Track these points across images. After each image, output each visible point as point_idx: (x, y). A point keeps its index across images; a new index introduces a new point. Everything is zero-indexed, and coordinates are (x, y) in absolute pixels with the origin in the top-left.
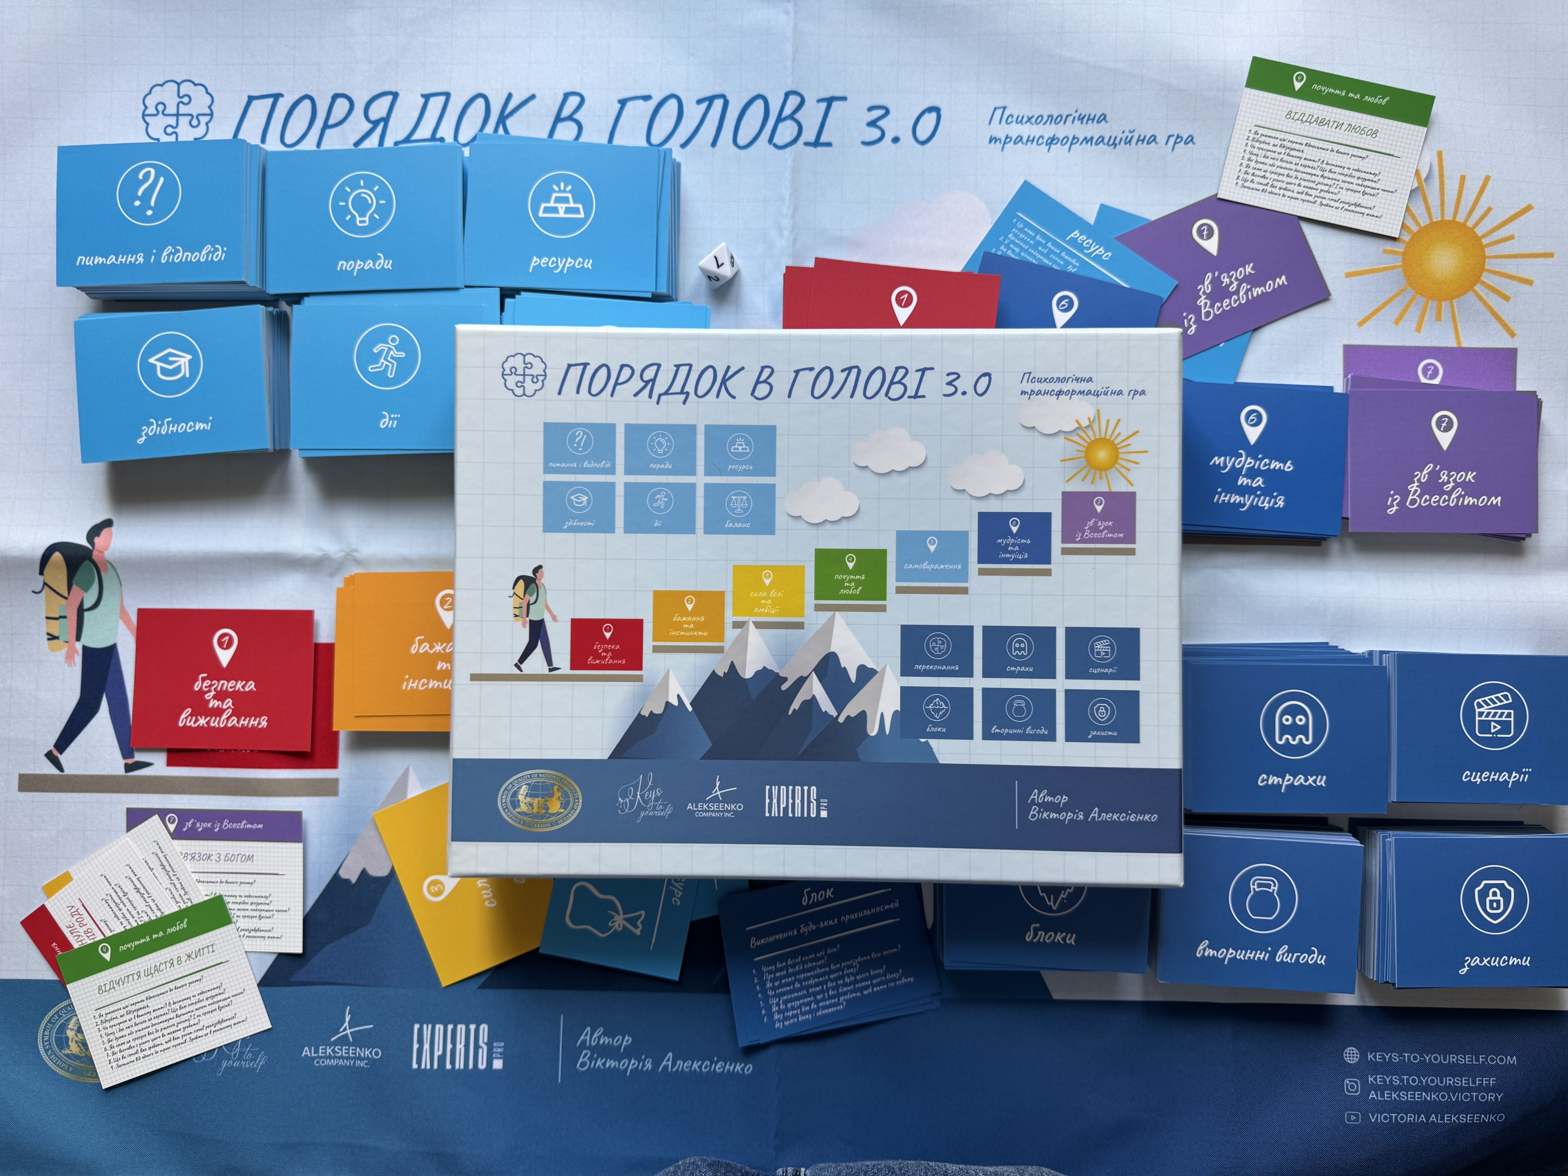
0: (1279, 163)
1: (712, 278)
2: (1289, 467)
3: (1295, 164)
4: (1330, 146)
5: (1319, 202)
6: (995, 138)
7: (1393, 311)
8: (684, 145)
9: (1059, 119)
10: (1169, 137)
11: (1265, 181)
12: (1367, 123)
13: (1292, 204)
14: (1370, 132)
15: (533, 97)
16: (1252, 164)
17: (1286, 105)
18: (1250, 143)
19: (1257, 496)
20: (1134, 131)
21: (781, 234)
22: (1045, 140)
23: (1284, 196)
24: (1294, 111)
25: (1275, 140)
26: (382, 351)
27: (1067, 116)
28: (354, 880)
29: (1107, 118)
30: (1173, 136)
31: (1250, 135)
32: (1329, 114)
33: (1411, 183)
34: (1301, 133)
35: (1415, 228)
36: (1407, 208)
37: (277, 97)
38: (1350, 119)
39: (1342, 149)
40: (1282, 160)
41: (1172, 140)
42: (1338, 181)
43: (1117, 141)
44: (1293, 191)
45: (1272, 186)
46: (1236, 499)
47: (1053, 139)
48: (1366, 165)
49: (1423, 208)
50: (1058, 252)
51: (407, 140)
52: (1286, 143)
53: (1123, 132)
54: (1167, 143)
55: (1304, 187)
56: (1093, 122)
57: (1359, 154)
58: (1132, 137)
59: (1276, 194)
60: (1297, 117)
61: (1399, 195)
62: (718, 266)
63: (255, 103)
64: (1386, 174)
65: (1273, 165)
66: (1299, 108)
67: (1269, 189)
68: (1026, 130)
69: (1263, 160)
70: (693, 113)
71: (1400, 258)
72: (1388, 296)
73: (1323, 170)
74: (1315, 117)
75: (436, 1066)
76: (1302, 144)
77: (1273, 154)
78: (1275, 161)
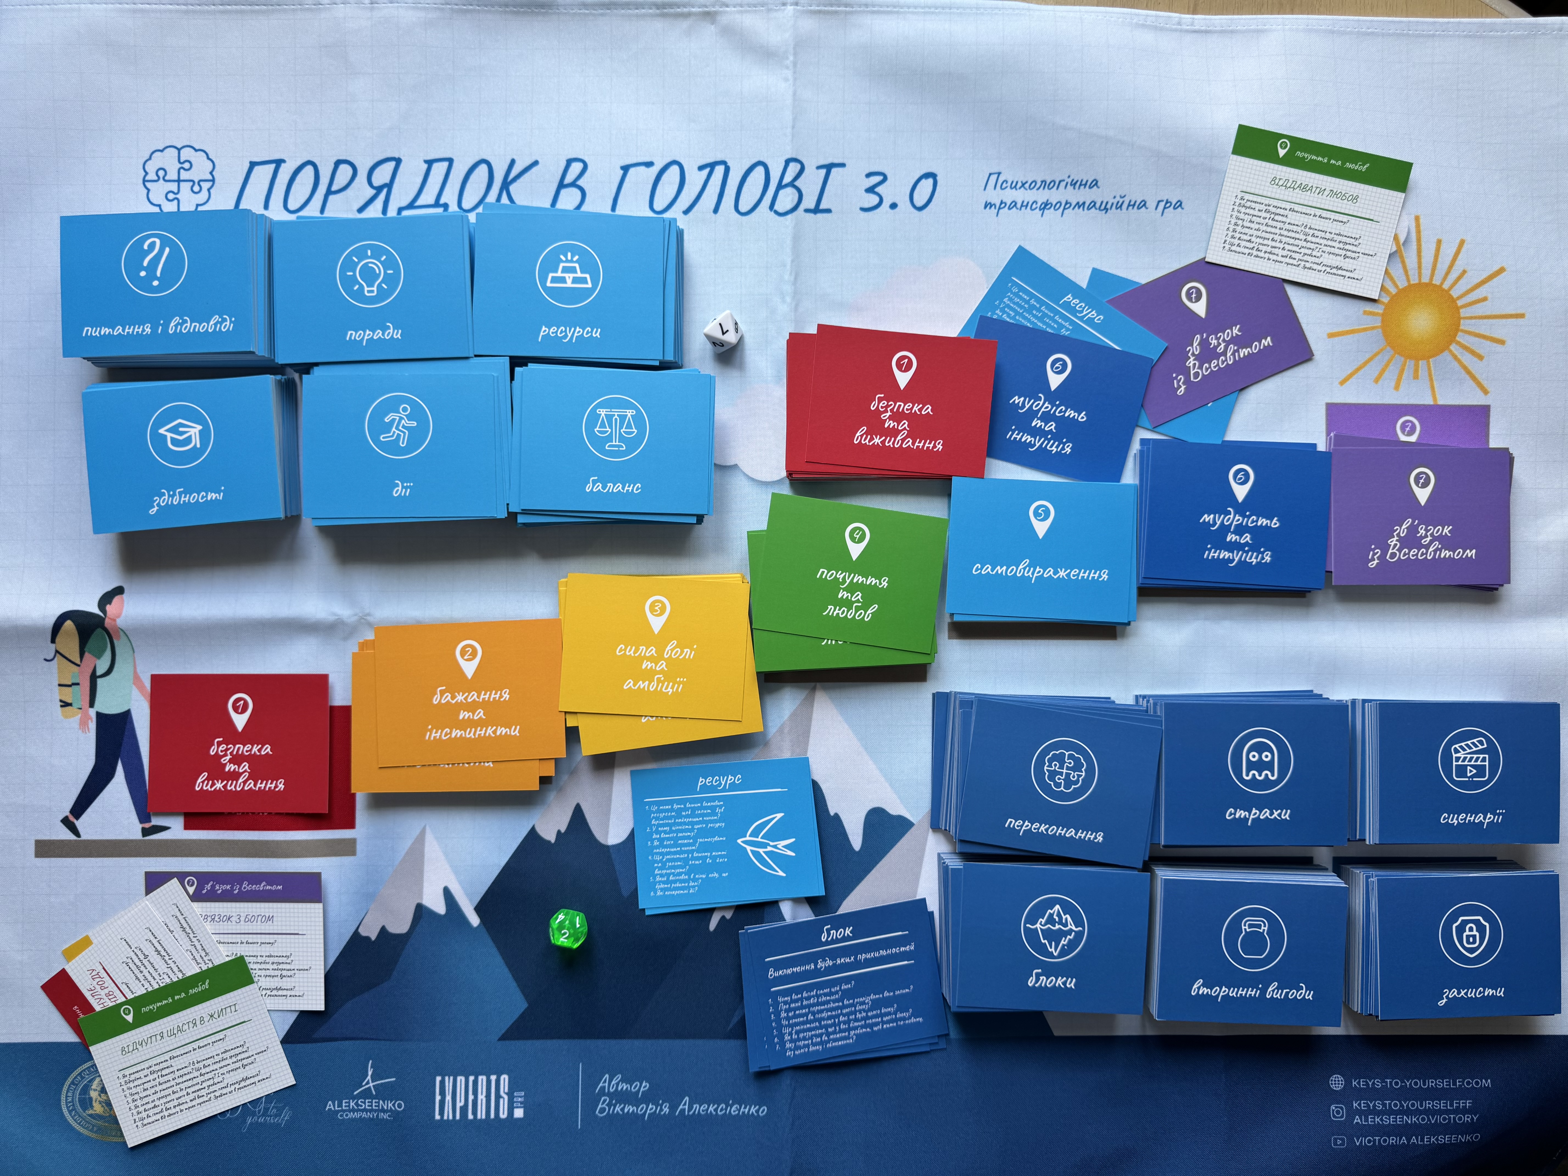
0: (1265, 228)
1: (716, 343)
2: (1275, 523)
3: (1280, 229)
4: (1312, 211)
5: (1302, 265)
6: (990, 203)
7: (1373, 369)
8: (686, 212)
9: (1052, 184)
10: (1159, 202)
11: (1251, 245)
12: (1348, 189)
13: (1277, 267)
14: (1351, 197)
15: (536, 163)
16: (1239, 229)
17: (1271, 171)
18: (1236, 208)
19: (1244, 551)
20: (1125, 196)
21: (784, 301)
22: (1039, 205)
23: (1269, 259)
24: (1278, 177)
25: (1261, 205)
26: (394, 420)
27: (1060, 182)
28: (373, 938)
29: (1099, 184)
30: (1163, 201)
31: (1236, 200)
32: (1312, 181)
33: (1390, 247)
34: (1286, 198)
35: (1393, 291)
36: (1387, 272)
37: (279, 163)
38: (1332, 185)
39: (1325, 214)
40: (1267, 225)
41: (1162, 205)
42: (1321, 244)
43: (1109, 206)
44: (1277, 255)
45: (1258, 250)
46: (1225, 554)
47: (1046, 204)
48: (1347, 229)
49: (1401, 271)
50: (1052, 315)
51: (411, 206)
52: (1271, 208)
53: (1115, 197)
54: (1156, 208)
55: (1288, 250)
56: (1085, 187)
57: (1340, 219)
58: (1123, 202)
59: (1261, 258)
60: (1280, 183)
61: (1378, 259)
62: (723, 333)
63: (257, 169)
64: (1366, 238)
65: (1258, 230)
66: (1283, 174)
67: (1255, 253)
68: (1020, 195)
69: (1249, 225)
70: (695, 179)
71: (1379, 319)
72: (1368, 356)
73: (1306, 234)
74: (1299, 183)
75: (458, 1117)
76: (1286, 210)
77: (1258, 218)
78: (1260, 226)
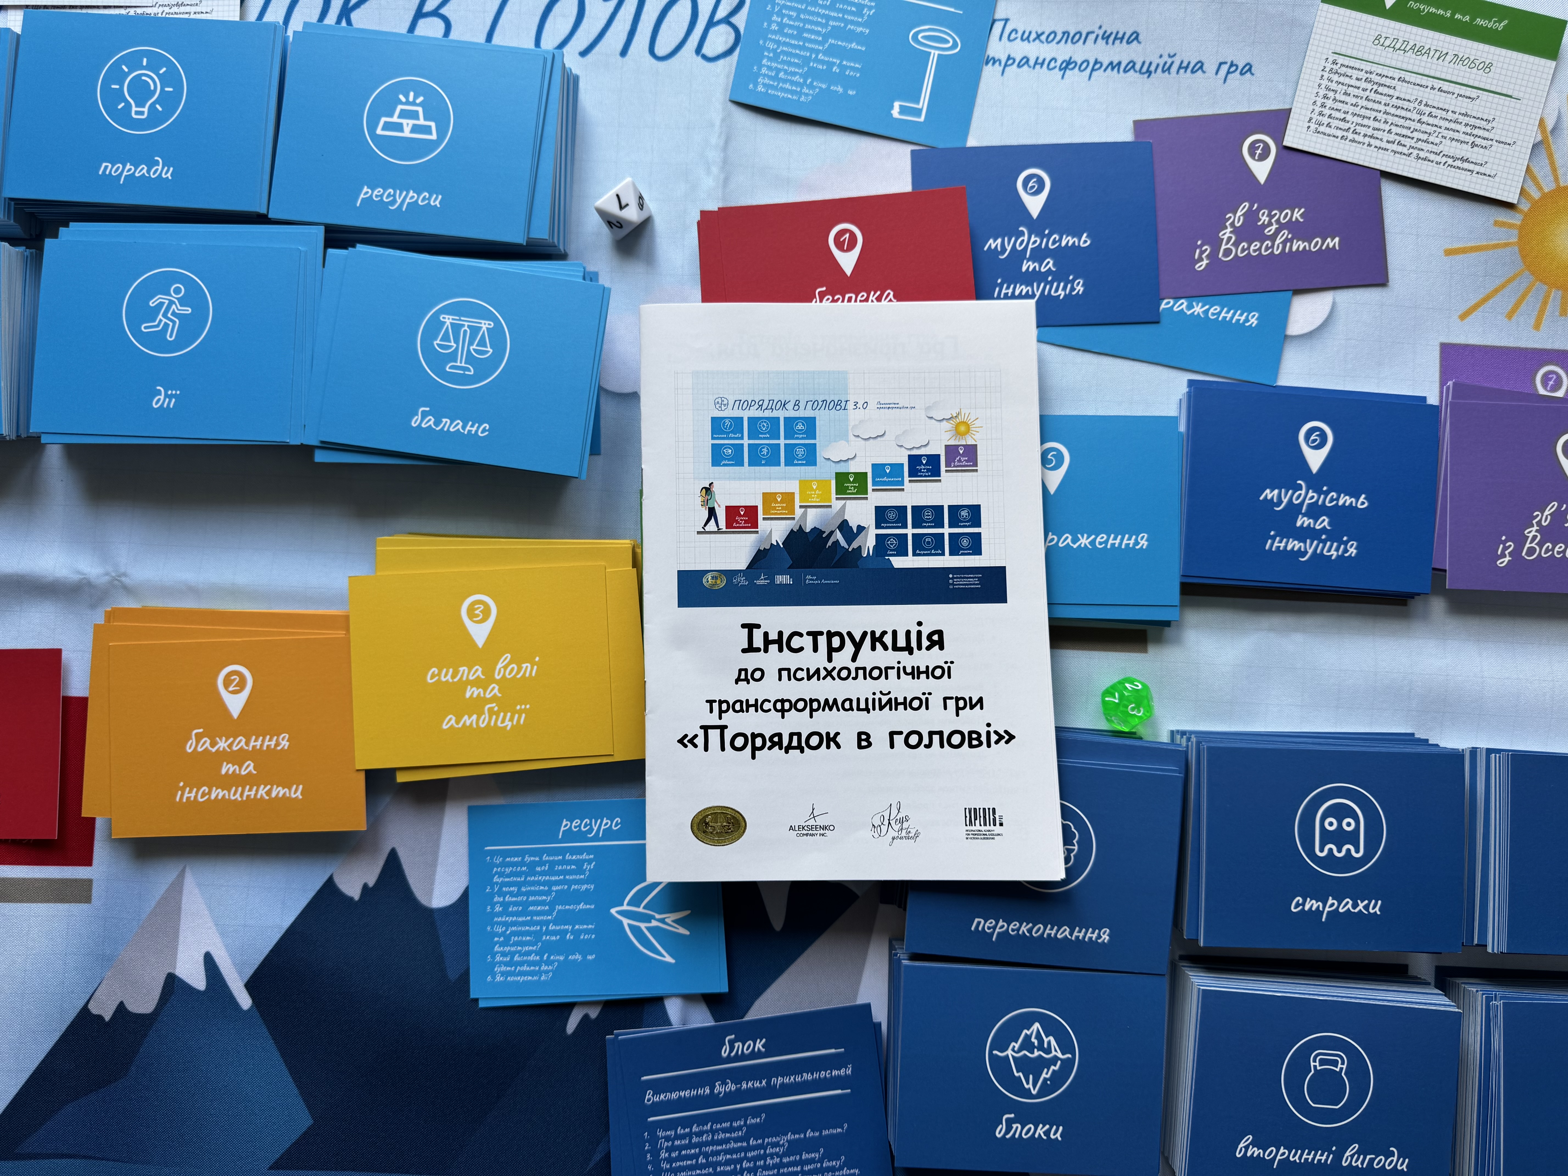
0: (1364, 103)
1: (611, 221)
2: (1362, 503)
3: (1385, 105)
4: (1430, 82)
5: (1414, 155)
6: (993, 58)
7: (1504, 301)
8: (584, 53)
9: (1077, 37)
10: (1221, 64)
11: (1346, 126)
12: (1479, 53)
13: (1380, 156)
14: (1482, 65)
16: (1329, 103)
17: (1374, 26)
18: (1326, 75)
19: (1321, 540)
20: (1175, 55)
22: (1058, 63)
23: (1369, 145)
24: (1384, 35)
25: (1360, 73)
26: (161, 304)
27: (1088, 34)
28: (107, 1017)
29: (1141, 38)
30: (1225, 63)
31: (1326, 65)
32: (1429, 41)
33: (1534, 134)
34: (1393, 64)
35: (1536, 195)
36: (1528, 168)
38: (1457, 48)
39: (1446, 86)
40: (1367, 99)
41: (1225, 68)
42: (1440, 127)
43: (1152, 68)
44: (1381, 140)
45: (1355, 132)
46: (1294, 544)
47: (1069, 63)
48: (1476, 108)
49: (1548, 168)
52: (1373, 77)
53: (1161, 56)
54: (1217, 73)
55: (1396, 134)
56: (1121, 42)
57: (1468, 94)
58: (1172, 63)
59: (1359, 143)
60: (1387, 43)
61: (1518, 149)
62: (622, 208)
64: (1502, 120)
65: (1356, 105)
66: (1390, 31)
67: (1351, 136)
68: (1033, 50)
69: (1343, 98)
70: (596, 10)
71: (1516, 232)
72: (1498, 282)
73: (1421, 113)
74: (1411, 44)
76: (1394, 79)
77: (1356, 90)
78: (1359, 100)
